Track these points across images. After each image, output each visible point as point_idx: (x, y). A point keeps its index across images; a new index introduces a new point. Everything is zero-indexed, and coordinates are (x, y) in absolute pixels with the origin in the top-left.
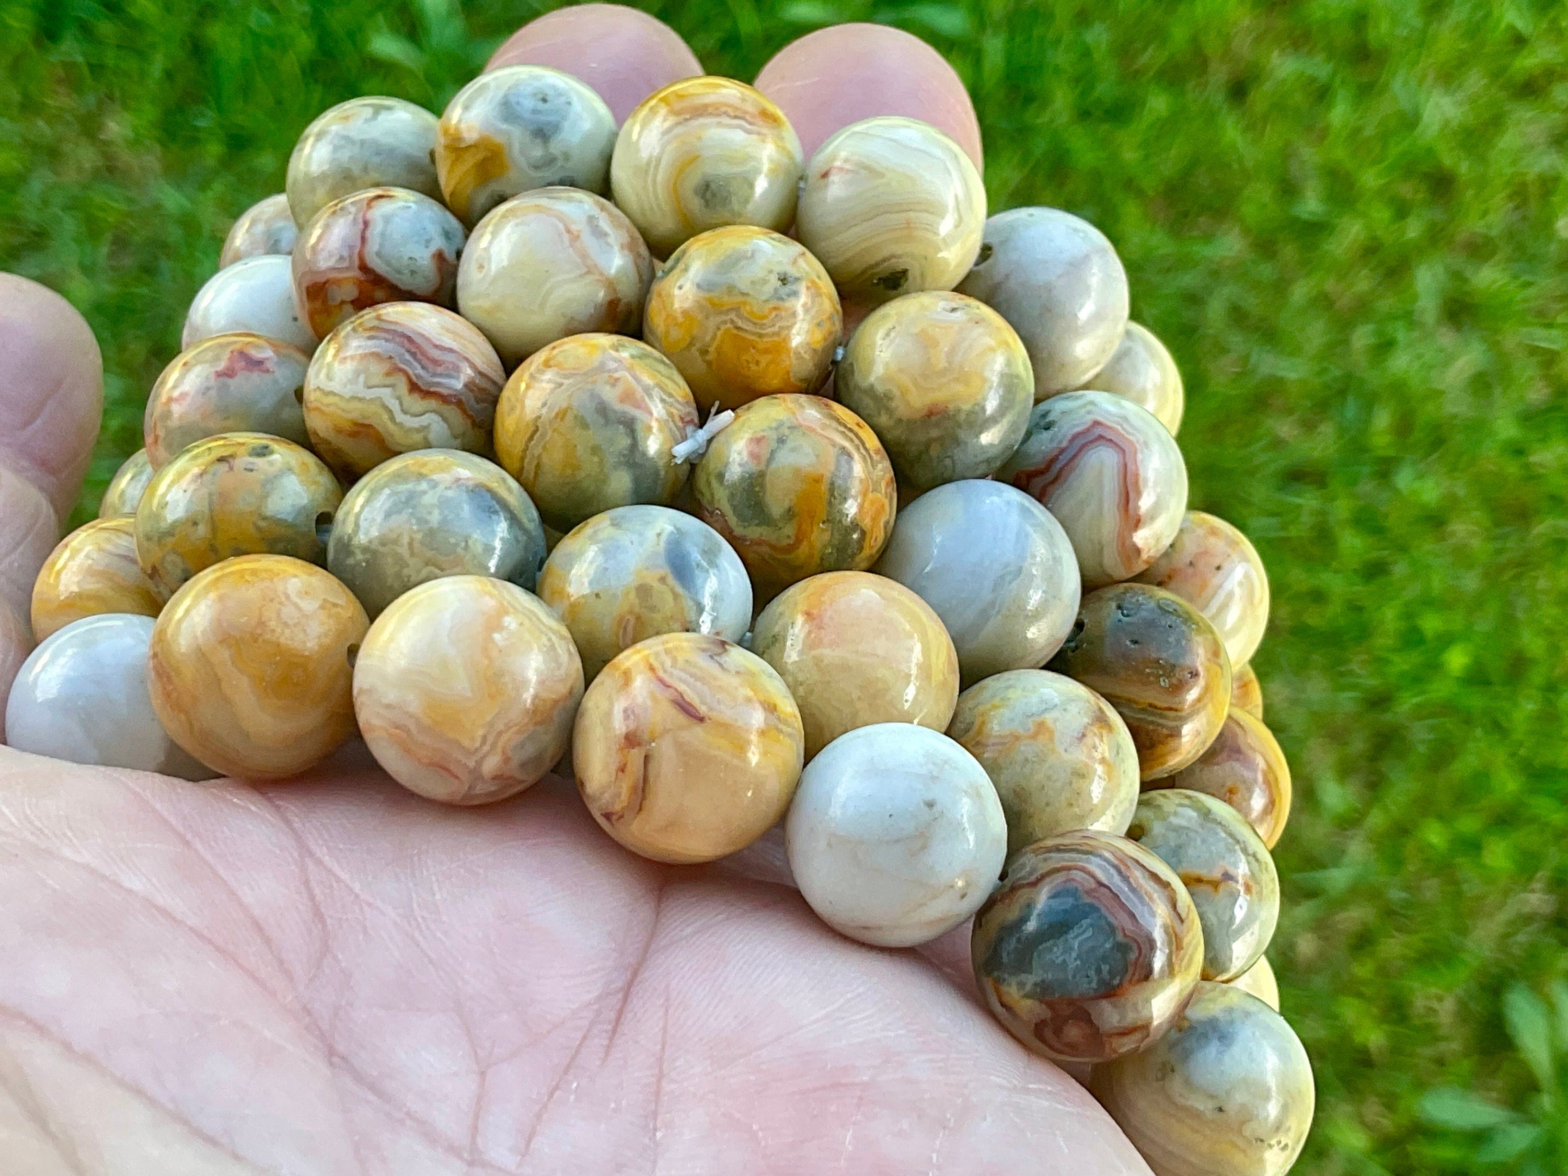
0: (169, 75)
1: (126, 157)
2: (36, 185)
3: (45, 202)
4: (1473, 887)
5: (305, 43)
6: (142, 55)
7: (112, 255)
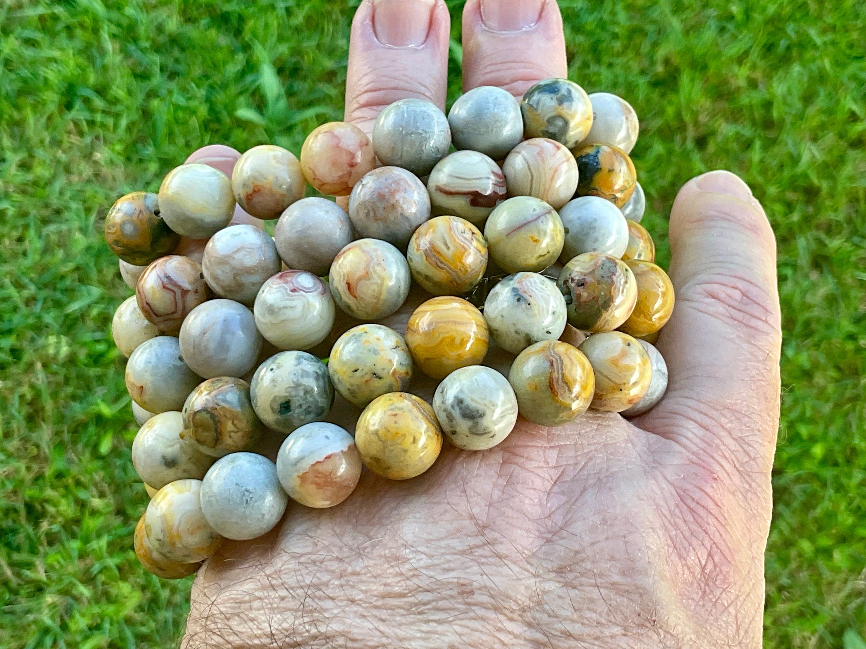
0: (129, 129)
1: (105, 170)
2: (57, 185)
3: (61, 193)
4: (827, 575)
5: (203, 111)
6: (117, 116)
7: (96, 222)
